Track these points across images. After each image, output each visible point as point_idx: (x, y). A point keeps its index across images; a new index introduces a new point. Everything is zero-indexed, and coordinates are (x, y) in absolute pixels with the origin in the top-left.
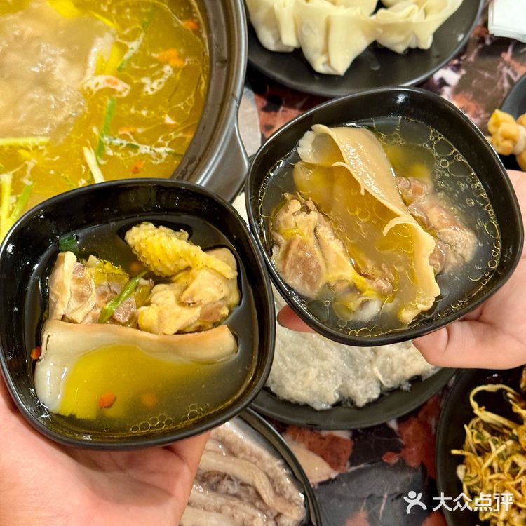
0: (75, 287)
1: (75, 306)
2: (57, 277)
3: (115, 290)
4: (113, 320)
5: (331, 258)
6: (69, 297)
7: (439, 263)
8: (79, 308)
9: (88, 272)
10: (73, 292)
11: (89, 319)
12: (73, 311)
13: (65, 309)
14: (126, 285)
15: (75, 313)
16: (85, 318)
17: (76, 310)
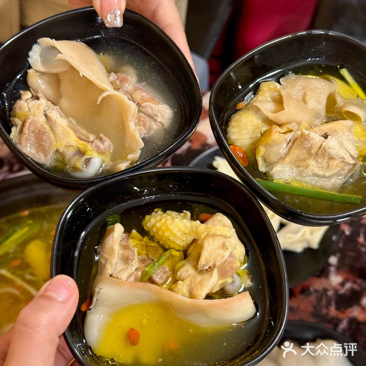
0: (121, 252)
1: (121, 267)
2: (108, 244)
3: (152, 258)
4: (151, 281)
5: (59, 131)
6: (117, 259)
7: (143, 128)
8: (124, 269)
9: (132, 243)
10: (120, 255)
11: (132, 279)
12: (120, 272)
13: (112, 269)
14: (161, 255)
15: (121, 273)
16: (128, 278)
17: (122, 270)
